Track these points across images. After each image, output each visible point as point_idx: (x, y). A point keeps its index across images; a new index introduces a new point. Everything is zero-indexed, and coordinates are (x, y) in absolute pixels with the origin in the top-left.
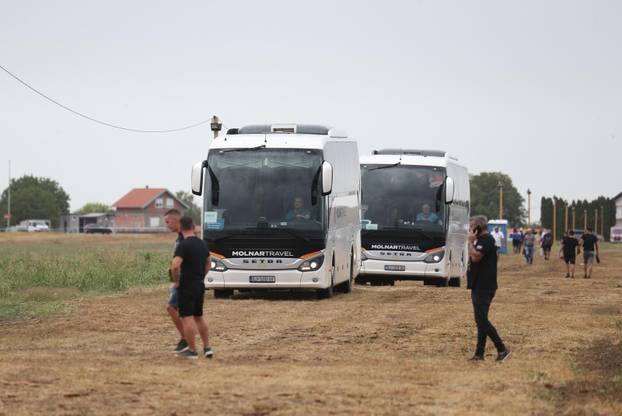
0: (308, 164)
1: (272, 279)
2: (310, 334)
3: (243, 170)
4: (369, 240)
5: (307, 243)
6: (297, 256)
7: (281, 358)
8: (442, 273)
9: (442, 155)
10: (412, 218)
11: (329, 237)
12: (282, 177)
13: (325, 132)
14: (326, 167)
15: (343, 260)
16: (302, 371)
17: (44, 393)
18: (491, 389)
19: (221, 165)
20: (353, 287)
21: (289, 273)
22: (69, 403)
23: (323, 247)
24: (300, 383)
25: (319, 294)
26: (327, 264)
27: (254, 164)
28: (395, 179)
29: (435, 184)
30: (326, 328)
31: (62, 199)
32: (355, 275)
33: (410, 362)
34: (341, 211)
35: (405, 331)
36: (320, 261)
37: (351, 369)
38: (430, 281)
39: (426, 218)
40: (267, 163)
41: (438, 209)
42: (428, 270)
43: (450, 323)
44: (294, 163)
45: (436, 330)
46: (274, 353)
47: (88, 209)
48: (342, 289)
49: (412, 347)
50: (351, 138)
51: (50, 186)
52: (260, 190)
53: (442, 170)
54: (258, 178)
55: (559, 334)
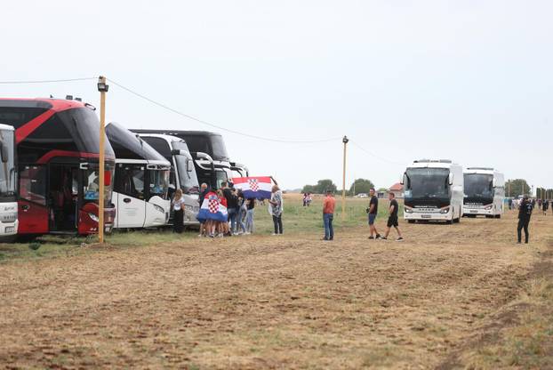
0: (444, 174)
1: (430, 216)
2: (457, 234)
3: (420, 175)
4: (466, 201)
5: (443, 203)
6: (439, 208)
7: (446, 242)
8: (491, 213)
9: (492, 169)
10: (481, 193)
11: (452, 201)
12: (434, 178)
13: (450, 162)
14: (451, 175)
15: (457, 210)
16: (455, 246)
17: (366, 252)
18: (519, 253)
19: (411, 173)
20: (461, 220)
21: (436, 214)
22: (374, 256)
23: (449, 204)
24: (453, 250)
25: (448, 222)
26: (450, 211)
27: (423, 173)
28: (476, 179)
29: (490, 180)
30: (462, 232)
31: (372, 187)
32: (462, 214)
33: (491, 244)
34: (456, 192)
35: (489, 233)
36: (448, 210)
37: (470, 246)
38: (489, 216)
39: (486, 193)
40: (429, 173)
41: (490, 190)
42: (487, 212)
43: (505, 231)
44: (439, 173)
45: (501, 233)
46: (445, 240)
47: (381, 190)
48: (456, 221)
49: (492, 239)
50: (460, 165)
51: (368, 182)
52: (425, 184)
53: (492, 175)
54: (425, 179)
55: (542, 235)
